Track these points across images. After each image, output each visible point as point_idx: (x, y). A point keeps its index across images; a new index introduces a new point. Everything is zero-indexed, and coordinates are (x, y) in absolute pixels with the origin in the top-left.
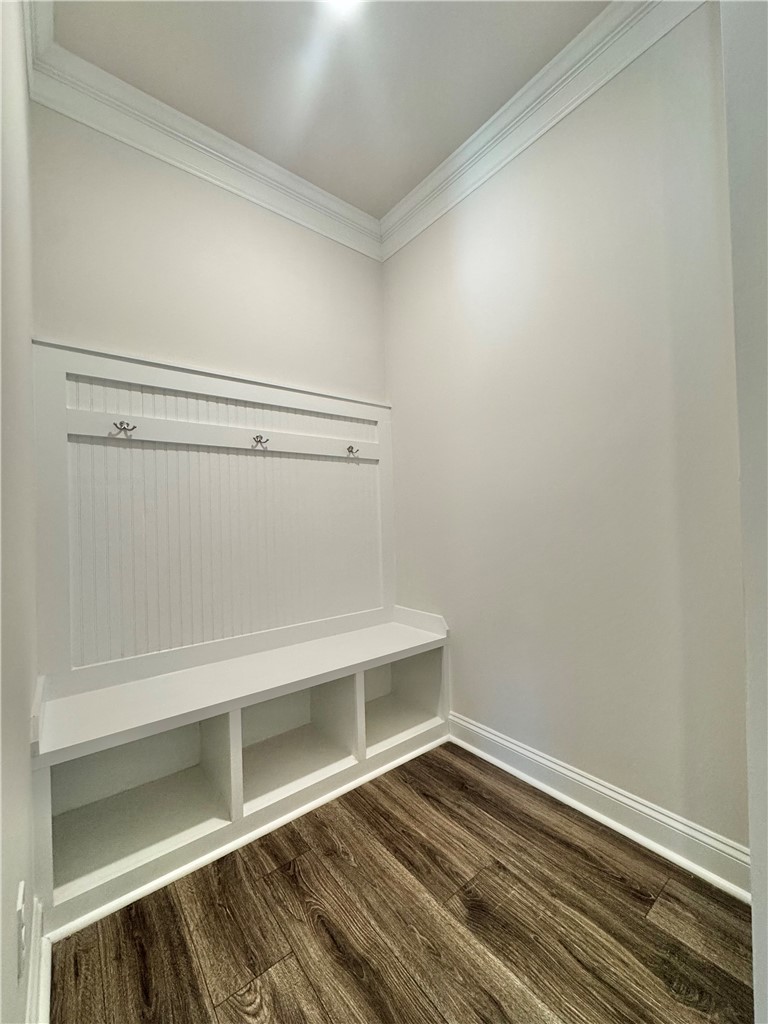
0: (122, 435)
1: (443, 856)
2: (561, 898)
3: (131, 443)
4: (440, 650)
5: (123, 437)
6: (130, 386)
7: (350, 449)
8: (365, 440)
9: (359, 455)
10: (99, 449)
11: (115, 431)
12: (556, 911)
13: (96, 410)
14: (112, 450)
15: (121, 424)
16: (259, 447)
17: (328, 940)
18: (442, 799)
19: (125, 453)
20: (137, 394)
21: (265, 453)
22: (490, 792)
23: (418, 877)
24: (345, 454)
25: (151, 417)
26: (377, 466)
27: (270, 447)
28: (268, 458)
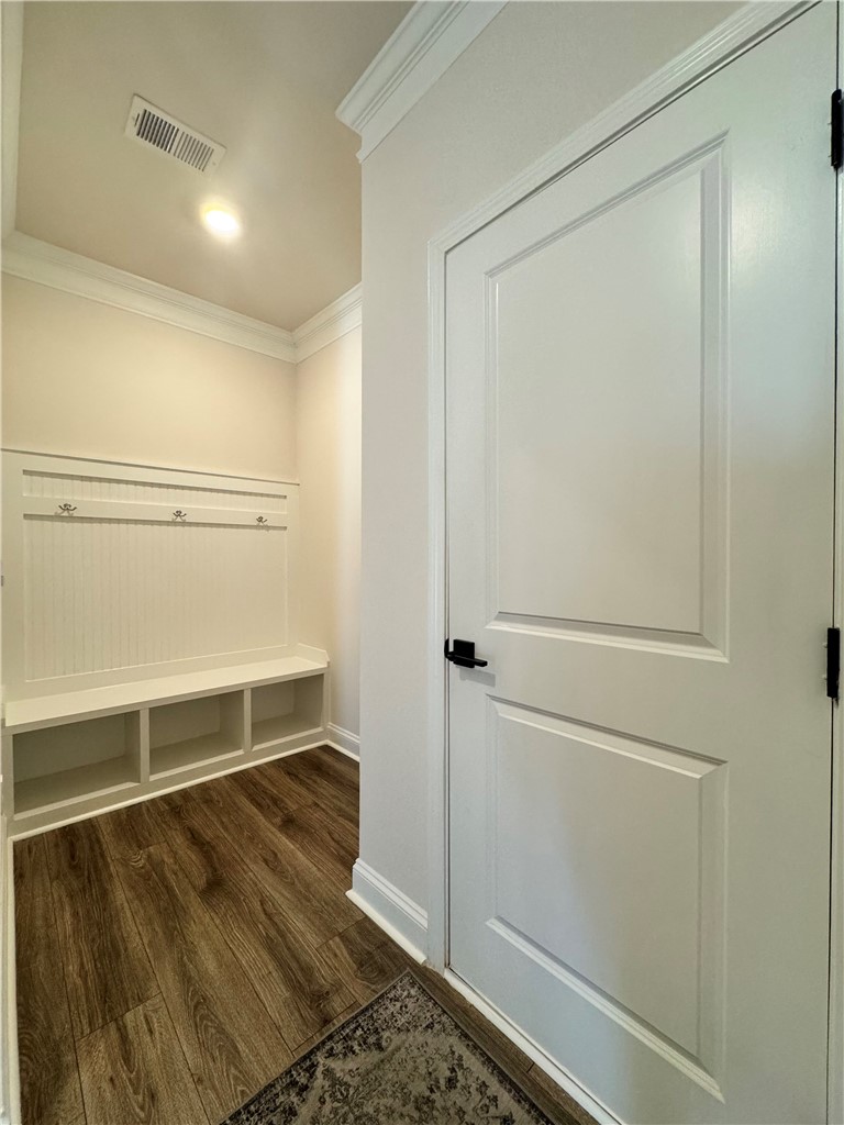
0: (65, 514)
1: (282, 801)
2: (343, 816)
3: (72, 519)
4: (321, 676)
5: (67, 514)
6: (72, 477)
7: (260, 519)
8: (271, 512)
9: (268, 523)
10: (48, 523)
11: (60, 511)
12: (335, 821)
13: (45, 496)
14: (58, 524)
15: (65, 505)
16: (179, 519)
17: (189, 836)
18: (300, 776)
19: (67, 526)
20: (77, 483)
21: (184, 524)
22: (335, 771)
23: (260, 811)
24: (256, 523)
25: (88, 499)
26: (285, 532)
27: (187, 519)
28: (186, 528)
